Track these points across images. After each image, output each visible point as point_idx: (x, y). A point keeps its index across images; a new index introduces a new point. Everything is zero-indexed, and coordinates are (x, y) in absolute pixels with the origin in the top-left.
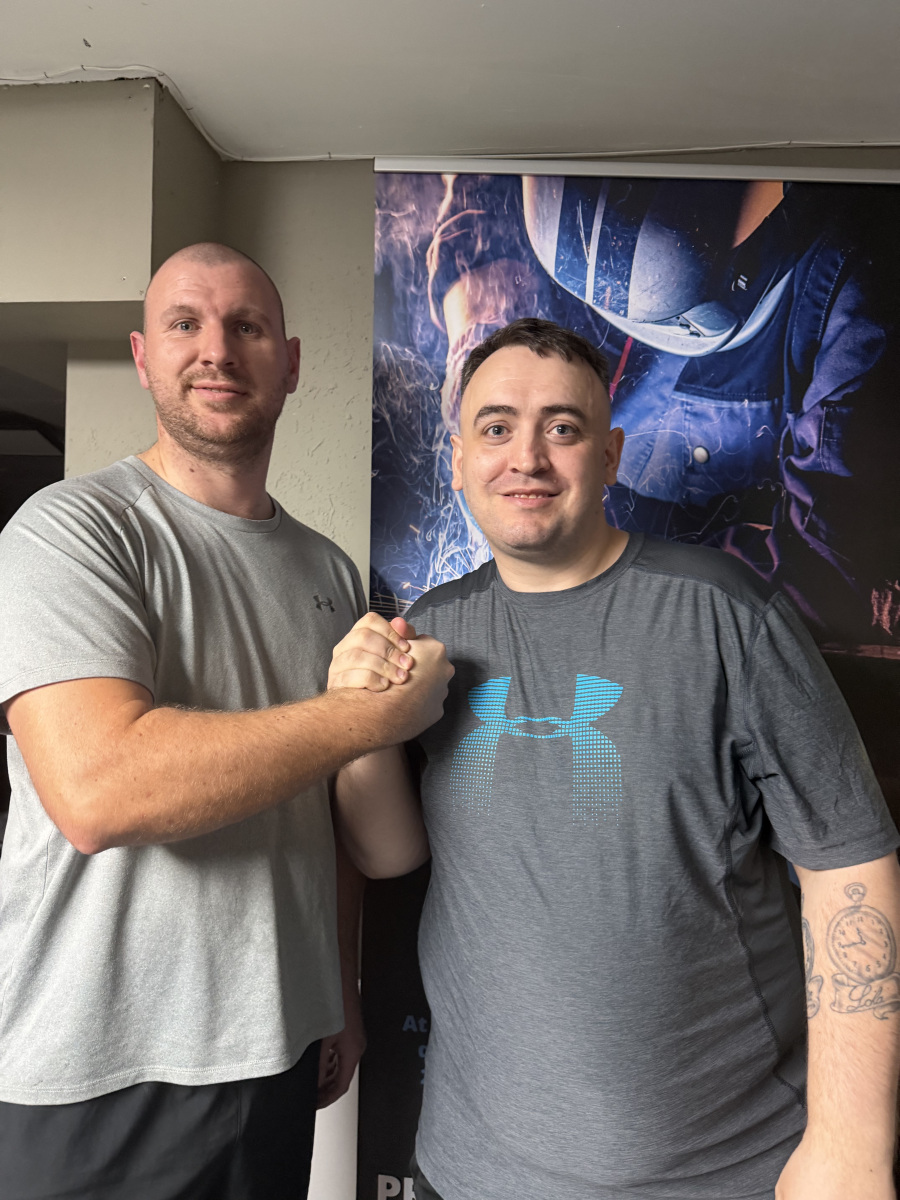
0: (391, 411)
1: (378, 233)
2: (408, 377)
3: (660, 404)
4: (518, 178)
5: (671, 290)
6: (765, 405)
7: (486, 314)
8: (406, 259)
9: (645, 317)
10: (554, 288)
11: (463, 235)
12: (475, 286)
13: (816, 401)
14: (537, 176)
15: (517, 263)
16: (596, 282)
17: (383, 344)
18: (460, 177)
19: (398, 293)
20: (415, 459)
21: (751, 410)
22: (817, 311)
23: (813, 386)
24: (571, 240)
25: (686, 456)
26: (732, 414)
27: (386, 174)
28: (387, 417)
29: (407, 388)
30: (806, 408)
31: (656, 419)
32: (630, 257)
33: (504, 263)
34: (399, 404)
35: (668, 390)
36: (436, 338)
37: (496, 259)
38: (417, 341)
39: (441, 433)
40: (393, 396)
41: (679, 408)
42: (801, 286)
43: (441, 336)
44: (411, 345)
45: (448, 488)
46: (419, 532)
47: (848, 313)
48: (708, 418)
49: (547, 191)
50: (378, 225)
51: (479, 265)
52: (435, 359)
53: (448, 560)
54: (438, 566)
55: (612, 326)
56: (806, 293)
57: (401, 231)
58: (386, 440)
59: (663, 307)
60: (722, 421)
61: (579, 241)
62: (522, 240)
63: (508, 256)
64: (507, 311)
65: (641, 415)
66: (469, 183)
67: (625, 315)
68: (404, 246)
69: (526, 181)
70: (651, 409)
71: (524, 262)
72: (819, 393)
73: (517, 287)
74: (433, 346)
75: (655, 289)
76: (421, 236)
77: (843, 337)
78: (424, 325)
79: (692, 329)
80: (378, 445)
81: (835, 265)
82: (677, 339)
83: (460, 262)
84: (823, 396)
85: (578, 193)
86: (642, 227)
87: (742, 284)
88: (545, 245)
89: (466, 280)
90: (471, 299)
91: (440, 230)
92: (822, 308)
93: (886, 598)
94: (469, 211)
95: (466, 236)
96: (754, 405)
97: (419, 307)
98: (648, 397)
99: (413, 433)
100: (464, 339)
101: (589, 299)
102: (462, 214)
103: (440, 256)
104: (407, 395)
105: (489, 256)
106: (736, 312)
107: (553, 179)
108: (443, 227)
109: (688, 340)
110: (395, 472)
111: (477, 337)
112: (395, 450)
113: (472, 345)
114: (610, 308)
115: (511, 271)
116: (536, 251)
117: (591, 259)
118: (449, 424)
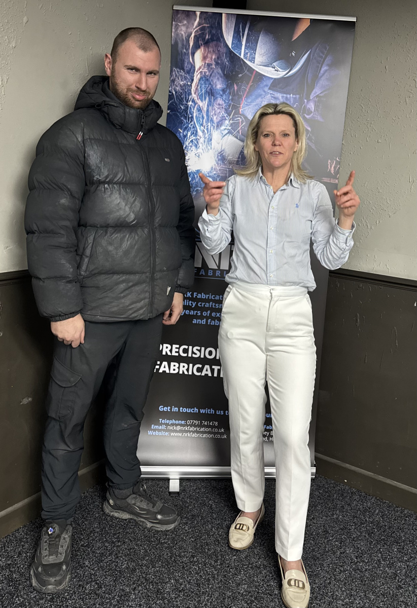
1: (173, 30)
2: (182, 80)
3: (264, 93)
4: (221, 14)
5: (269, 55)
6: (298, 96)
7: (208, 60)
8: (183, 39)
10: (231, 52)
12: (205, 50)
13: (315, 96)
14: (227, 14)
15: (218, 43)
17: (174, 68)
18: (202, 13)
19: (180, 52)
20: (182, 107)
21: (293, 98)
22: (318, 65)
23: (314, 90)
24: (237, 36)
26: (287, 98)
27: (178, 11)
28: (174, 93)
29: (181, 83)
30: (311, 98)
31: (262, 98)
32: (257, 43)
33: (215, 43)
34: (178, 89)
35: (266, 89)
36: (191, 68)
37: (212, 41)
38: (185, 68)
39: (191, 98)
40: (176, 86)
41: (270, 95)
42: (313, 56)
43: (193, 67)
44: (183, 69)
45: (192, 117)
46: (181, 131)
47: (328, 65)
48: (279, 100)
49: (230, 19)
50: (173, 27)
51: (207, 43)
52: (190, 74)
53: (190, 141)
54: (187, 143)
55: (249, 66)
56: (315, 58)
57: (181, 30)
58: (173, 101)
59: (267, 61)
60: (284, 100)
61: (240, 37)
62: (221, 35)
63: (216, 40)
64: (215, 59)
65: (257, 98)
66: (205, 15)
67: (254, 63)
68: (182, 35)
69: (223, 15)
70: (261, 95)
71: (221, 42)
72: (316, 93)
73: (218, 51)
74: (190, 70)
75: (264, 54)
77: (326, 73)
78: (187, 63)
79: (276, 69)
80: (170, 102)
81: (326, 48)
82: (271, 72)
83: (200, 42)
85: (240, 20)
86: (261, 32)
89: (202, 48)
90: (203, 54)
91: (194, 31)
92: (319, 63)
93: (333, 163)
94: (204, 25)
95: (203, 34)
96: (294, 96)
97: (186, 57)
98: (259, 91)
99: (182, 98)
100: (200, 68)
101: (242, 57)
102: (202, 26)
103: (194, 40)
104: (181, 86)
105: (210, 40)
106: (290, 64)
107: (232, 15)
108: (196, 30)
109: (274, 72)
110: (175, 111)
111: (204, 67)
112: (176, 104)
113: (203, 69)
114: (249, 60)
115: (217, 46)
116: (226, 39)
117: (244, 43)
118: (194, 96)
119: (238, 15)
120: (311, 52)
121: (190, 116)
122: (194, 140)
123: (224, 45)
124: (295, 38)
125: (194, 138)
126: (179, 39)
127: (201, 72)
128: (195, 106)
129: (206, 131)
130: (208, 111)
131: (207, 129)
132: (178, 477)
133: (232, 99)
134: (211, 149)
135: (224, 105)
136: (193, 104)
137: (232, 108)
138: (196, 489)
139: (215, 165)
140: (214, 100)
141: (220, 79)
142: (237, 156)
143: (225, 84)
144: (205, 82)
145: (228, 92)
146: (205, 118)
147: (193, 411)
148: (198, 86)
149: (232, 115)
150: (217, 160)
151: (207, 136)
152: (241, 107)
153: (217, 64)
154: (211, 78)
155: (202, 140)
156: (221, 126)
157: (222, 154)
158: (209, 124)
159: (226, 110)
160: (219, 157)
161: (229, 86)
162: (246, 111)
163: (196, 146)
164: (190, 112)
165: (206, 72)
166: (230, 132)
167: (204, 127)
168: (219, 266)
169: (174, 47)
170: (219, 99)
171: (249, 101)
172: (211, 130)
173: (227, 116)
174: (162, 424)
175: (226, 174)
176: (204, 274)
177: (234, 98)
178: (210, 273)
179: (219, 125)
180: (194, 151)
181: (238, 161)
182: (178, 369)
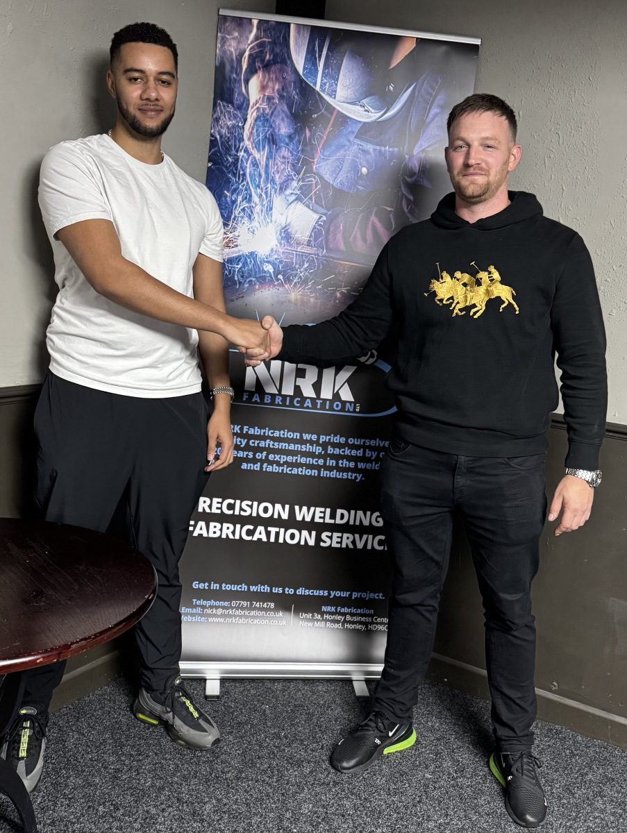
0: (220, 134)
1: (219, 45)
2: (229, 119)
3: (348, 144)
4: (288, 25)
5: (357, 88)
6: (396, 149)
7: (268, 90)
8: (232, 60)
9: (344, 100)
10: (302, 81)
11: (260, 51)
12: (264, 77)
13: (420, 150)
14: (298, 25)
15: (285, 66)
16: (322, 80)
17: (219, 101)
18: (260, 21)
19: (227, 77)
20: (230, 159)
21: (389, 151)
23: (419, 142)
24: (312, 57)
25: (358, 171)
26: (380, 151)
27: (225, 17)
28: (218, 137)
29: (229, 123)
30: (414, 152)
31: (345, 151)
32: (340, 70)
33: (278, 66)
34: (224, 131)
35: (352, 138)
36: (244, 101)
37: (275, 64)
38: (235, 101)
39: (243, 147)
40: (222, 127)
41: (356, 147)
42: (419, 92)
43: (246, 99)
44: (232, 103)
45: (244, 175)
46: (228, 195)
47: (439, 107)
48: (369, 153)
49: (302, 32)
50: (219, 41)
51: (267, 66)
52: (243, 111)
53: (242, 210)
54: (237, 212)
55: (328, 102)
56: (422, 96)
57: (230, 45)
58: (216, 149)
59: (353, 96)
60: (376, 155)
61: (316, 58)
62: (288, 56)
63: (281, 63)
64: (278, 90)
65: (338, 150)
66: (265, 25)
67: (335, 98)
68: (231, 53)
69: (292, 26)
70: (344, 146)
71: (288, 66)
74: (242, 104)
75: (350, 86)
76: (240, 49)
77: (437, 118)
78: (238, 94)
79: (366, 108)
80: (213, 150)
81: (437, 82)
82: (358, 112)
83: (258, 64)
84: (423, 148)
85: (317, 34)
86: (346, 55)
87: (391, 88)
88: (299, 59)
89: (260, 73)
90: (262, 83)
91: (249, 47)
92: (428, 104)
94: (264, 39)
95: (261, 52)
96: (391, 149)
97: (237, 85)
98: (342, 140)
99: (229, 146)
100: (257, 102)
101: (318, 88)
102: (260, 41)
103: (248, 61)
104: (228, 127)
105: (272, 62)
107: (305, 27)
108: (251, 46)
109: (363, 113)
110: (220, 165)
111: (263, 101)
112: (221, 154)
113: (261, 105)
114: (328, 94)
115: (282, 71)
116: (295, 62)
117: (321, 68)
118: (247, 143)
119: (312, 26)
120: (416, 85)
121: (241, 172)
122: (246, 209)
123: (291, 70)
124: (393, 65)
125: (247, 205)
126: (227, 58)
127: (258, 108)
128: (249, 157)
129: (264, 196)
130: (267, 166)
131: (266, 193)
132: (218, 676)
133: (303, 151)
134: (271, 222)
135: (291, 158)
136: (245, 155)
137: (302, 164)
138: (244, 690)
139: (277, 245)
140: (277, 150)
141: (286, 119)
142: (308, 234)
143: (293, 128)
144: (263, 124)
145: (296, 140)
146: (263, 176)
147: (240, 588)
148: (253, 129)
149: (302, 173)
150: (280, 238)
151: (265, 202)
152: (316, 163)
153: (281, 97)
154: (273, 118)
155: (258, 209)
156: (285, 189)
157: (287, 230)
158: (269, 185)
159: (293, 165)
160: (283, 235)
161: (298, 131)
162: (323, 167)
163: (250, 217)
164: (241, 167)
165: (266, 108)
166: (298, 199)
167: (262, 190)
168: (280, 390)
169: (220, 70)
170: (284, 148)
171: (327, 153)
172: (271, 194)
173: (295, 175)
174: (196, 606)
175: (292, 259)
176: (259, 401)
177: (305, 148)
178: (268, 399)
179: (283, 188)
180: (246, 224)
181: (309, 241)
182: (219, 532)
